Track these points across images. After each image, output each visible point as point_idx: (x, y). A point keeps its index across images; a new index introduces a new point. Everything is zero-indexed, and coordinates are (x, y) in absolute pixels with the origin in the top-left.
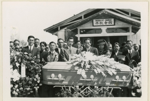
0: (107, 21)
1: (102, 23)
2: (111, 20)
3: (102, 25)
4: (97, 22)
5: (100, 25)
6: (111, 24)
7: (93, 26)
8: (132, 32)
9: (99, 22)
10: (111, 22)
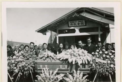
0: (79, 23)
1: (76, 24)
2: (83, 21)
3: (76, 26)
4: (71, 23)
5: (74, 26)
6: (83, 25)
7: (69, 27)
8: (100, 31)
9: (73, 23)
10: (83, 23)
